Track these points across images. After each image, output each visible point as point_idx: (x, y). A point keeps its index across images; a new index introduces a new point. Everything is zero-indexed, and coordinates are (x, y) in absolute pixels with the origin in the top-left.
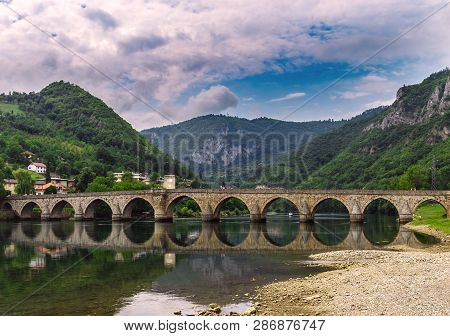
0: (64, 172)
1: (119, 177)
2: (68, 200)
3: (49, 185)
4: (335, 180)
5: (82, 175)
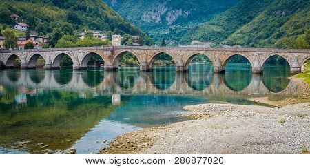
0: (41, 31)
1: (82, 36)
2: (40, 53)
3: (28, 41)
4: (254, 36)
5: (54, 33)
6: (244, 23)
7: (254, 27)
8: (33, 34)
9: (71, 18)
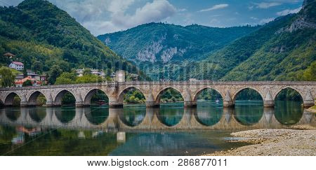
0: (37, 69)
1: (80, 73)
2: (41, 91)
3: (26, 79)
4: (252, 73)
5: (52, 71)
6: (242, 61)
7: (252, 64)
8: (30, 73)
9: (67, 56)
